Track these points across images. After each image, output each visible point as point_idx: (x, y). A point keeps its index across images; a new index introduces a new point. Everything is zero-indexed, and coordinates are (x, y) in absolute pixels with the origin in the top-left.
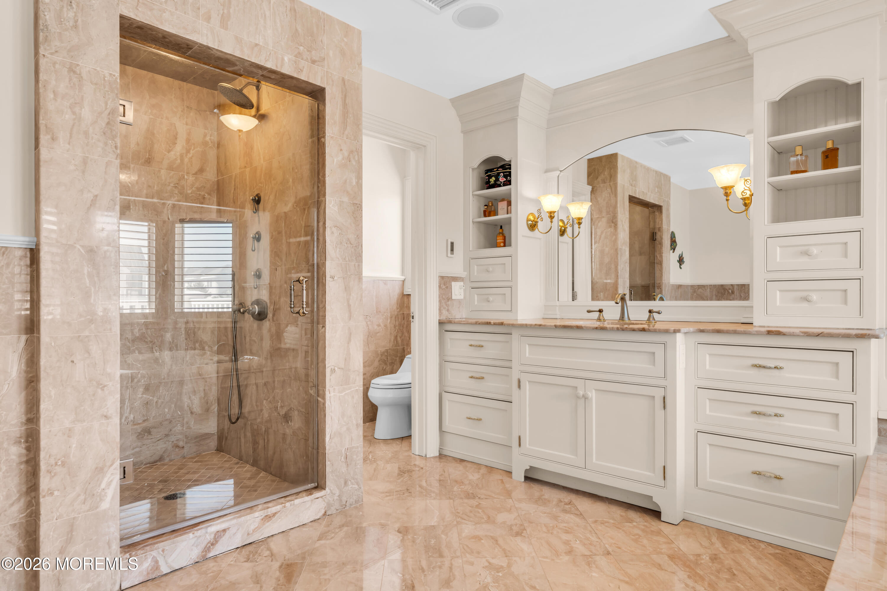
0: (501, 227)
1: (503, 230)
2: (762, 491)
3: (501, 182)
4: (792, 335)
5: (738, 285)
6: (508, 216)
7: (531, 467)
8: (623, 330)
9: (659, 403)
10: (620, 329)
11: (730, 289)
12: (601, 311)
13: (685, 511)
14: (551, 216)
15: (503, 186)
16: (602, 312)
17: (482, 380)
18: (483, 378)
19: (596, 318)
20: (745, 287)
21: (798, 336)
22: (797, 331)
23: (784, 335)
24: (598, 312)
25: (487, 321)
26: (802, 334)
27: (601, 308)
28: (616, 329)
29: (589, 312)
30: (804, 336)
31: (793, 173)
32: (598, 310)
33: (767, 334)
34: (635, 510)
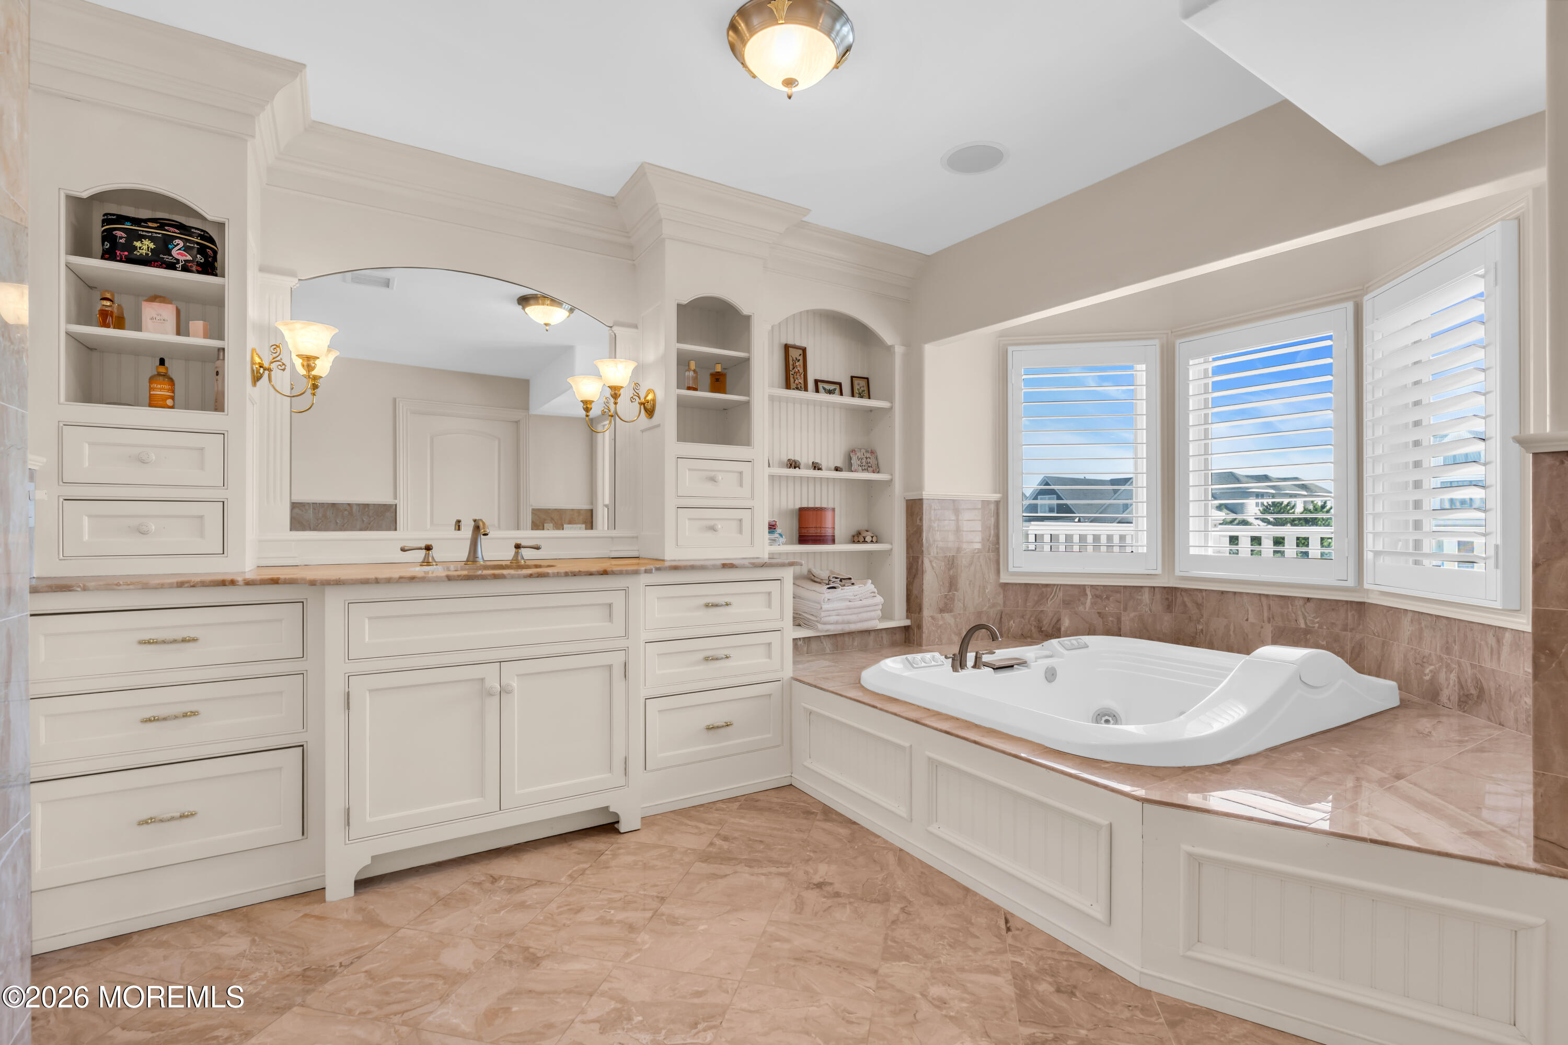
0: (162, 362)
1: (167, 369)
2: (712, 746)
3: (178, 260)
4: (742, 567)
5: (358, 505)
6: (215, 343)
7: (373, 857)
8: (575, 575)
9: (617, 672)
10: (570, 573)
11: (346, 510)
12: (428, 548)
13: (643, 806)
14: (309, 366)
15: (182, 271)
16: (432, 549)
17: (193, 719)
18: (194, 714)
19: (421, 561)
20: (368, 508)
21: (748, 567)
22: (746, 562)
23: (737, 567)
24: (424, 551)
25: (221, 578)
26: (751, 566)
27: (429, 543)
28: (563, 575)
29: (403, 550)
30: (751, 567)
31: (689, 388)
32: (423, 546)
33: (722, 568)
34: (591, 836)
